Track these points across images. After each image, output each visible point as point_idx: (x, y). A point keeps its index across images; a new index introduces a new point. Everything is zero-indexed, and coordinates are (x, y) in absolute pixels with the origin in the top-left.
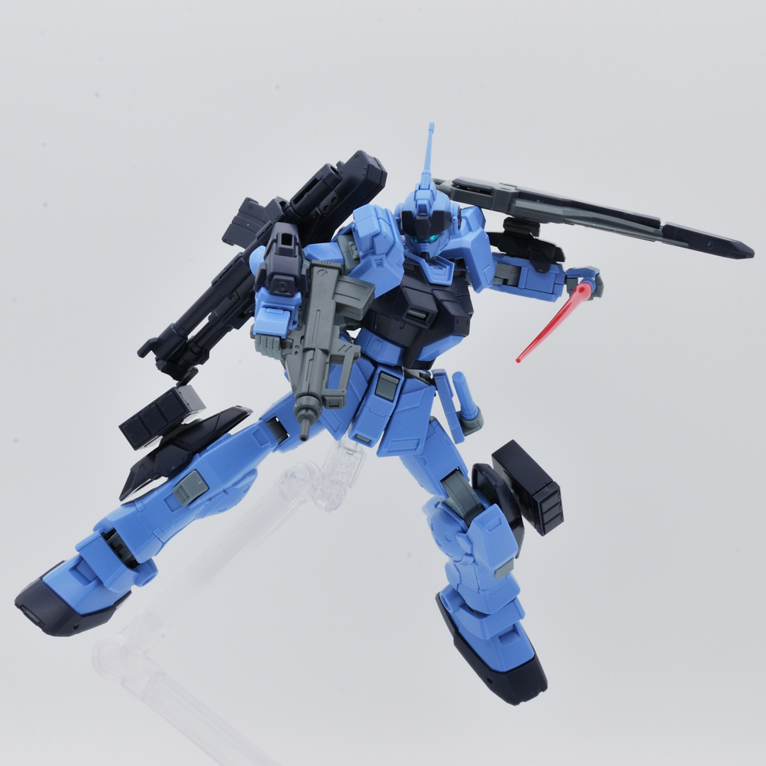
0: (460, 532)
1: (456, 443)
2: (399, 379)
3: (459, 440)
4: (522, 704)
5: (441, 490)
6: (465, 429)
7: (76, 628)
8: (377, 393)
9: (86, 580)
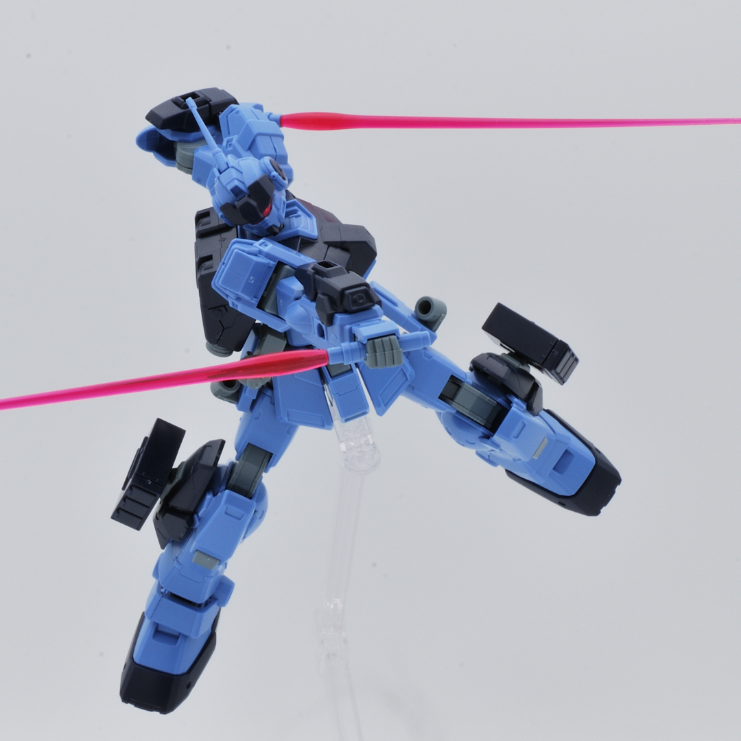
5: (444, 407)
6: (431, 325)
7: (189, 686)
8: (332, 375)
9: (173, 637)
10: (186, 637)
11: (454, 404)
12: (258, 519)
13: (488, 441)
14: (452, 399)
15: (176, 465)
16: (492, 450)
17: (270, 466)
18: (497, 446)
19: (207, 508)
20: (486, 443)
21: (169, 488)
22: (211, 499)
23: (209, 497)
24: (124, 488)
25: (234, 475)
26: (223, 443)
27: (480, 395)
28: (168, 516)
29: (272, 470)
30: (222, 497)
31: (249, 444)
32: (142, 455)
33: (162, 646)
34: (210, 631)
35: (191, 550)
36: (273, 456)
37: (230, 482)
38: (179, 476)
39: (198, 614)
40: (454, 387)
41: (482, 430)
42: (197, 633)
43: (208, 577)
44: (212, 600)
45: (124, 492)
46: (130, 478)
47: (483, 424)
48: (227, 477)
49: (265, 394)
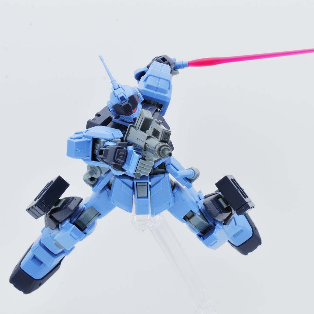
2: (147, 182)
7: (40, 285)
8: (138, 196)
9: (40, 262)
10: (45, 265)
14: (189, 219)
15: (60, 198)
17: (99, 218)
19: (65, 226)
22: (68, 223)
23: (67, 221)
25: (81, 217)
26: (82, 200)
27: (202, 221)
31: (92, 206)
32: (46, 190)
33: (34, 265)
36: (101, 215)
37: (79, 219)
39: (53, 258)
42: (50, 265)
44: (62, 252)
46: (38, 198)
49: (106, 190)
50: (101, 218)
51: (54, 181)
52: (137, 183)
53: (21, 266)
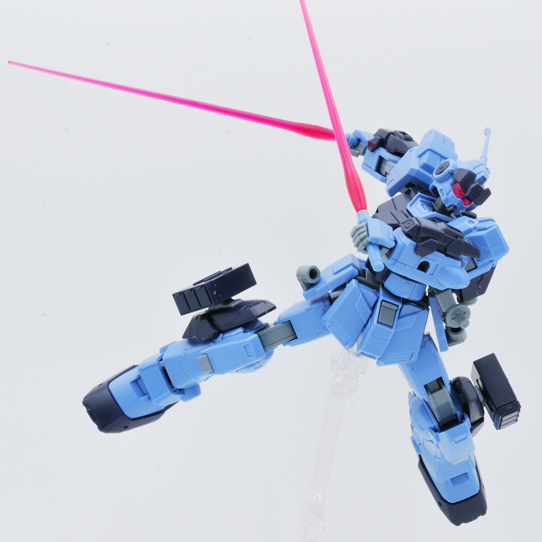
0: (432, 429)
1: (441, 351)
2: (398, 306)
3: (444, 349)
4: (463, 525)
5: (423, 393)
6: (450, 341)
7: (126, 428)
8: (379, 321)
9: (143, 392)
11: (430, 396)
12: (254, 368)
13: (435, 434)
14: (432, 393)
15: (234, 298)
16: (432, 441)
17: (289, 344)
18: (438, 440)
20: (432, 434)
21: (220, 306)
22: (240, 332)
23: (240, 330)
24: (194, 285)
25: (265, 331)
26: (274, 308)
27: (450, 401)
28: (206, 321)
29: (288, 347)
30: (250, 336)
31: (289, 321)
32: (222, 275)
34: (163, 408)
35: (202, 352)
36: (296, 340)
38: (233, 305)
39: (168, 392)
40: (437, 386)
41: (435, 423)
42: (157, 403)
43: (194, 376)
44: (181, 391)
45: (193, 286)
46: (205, 281)
47: (439, 421)
48: (260, 329)
49: (324, 302)
50: (292, 345)
51: (233, 269)
52: (383, 300)
53: (111, 386)
